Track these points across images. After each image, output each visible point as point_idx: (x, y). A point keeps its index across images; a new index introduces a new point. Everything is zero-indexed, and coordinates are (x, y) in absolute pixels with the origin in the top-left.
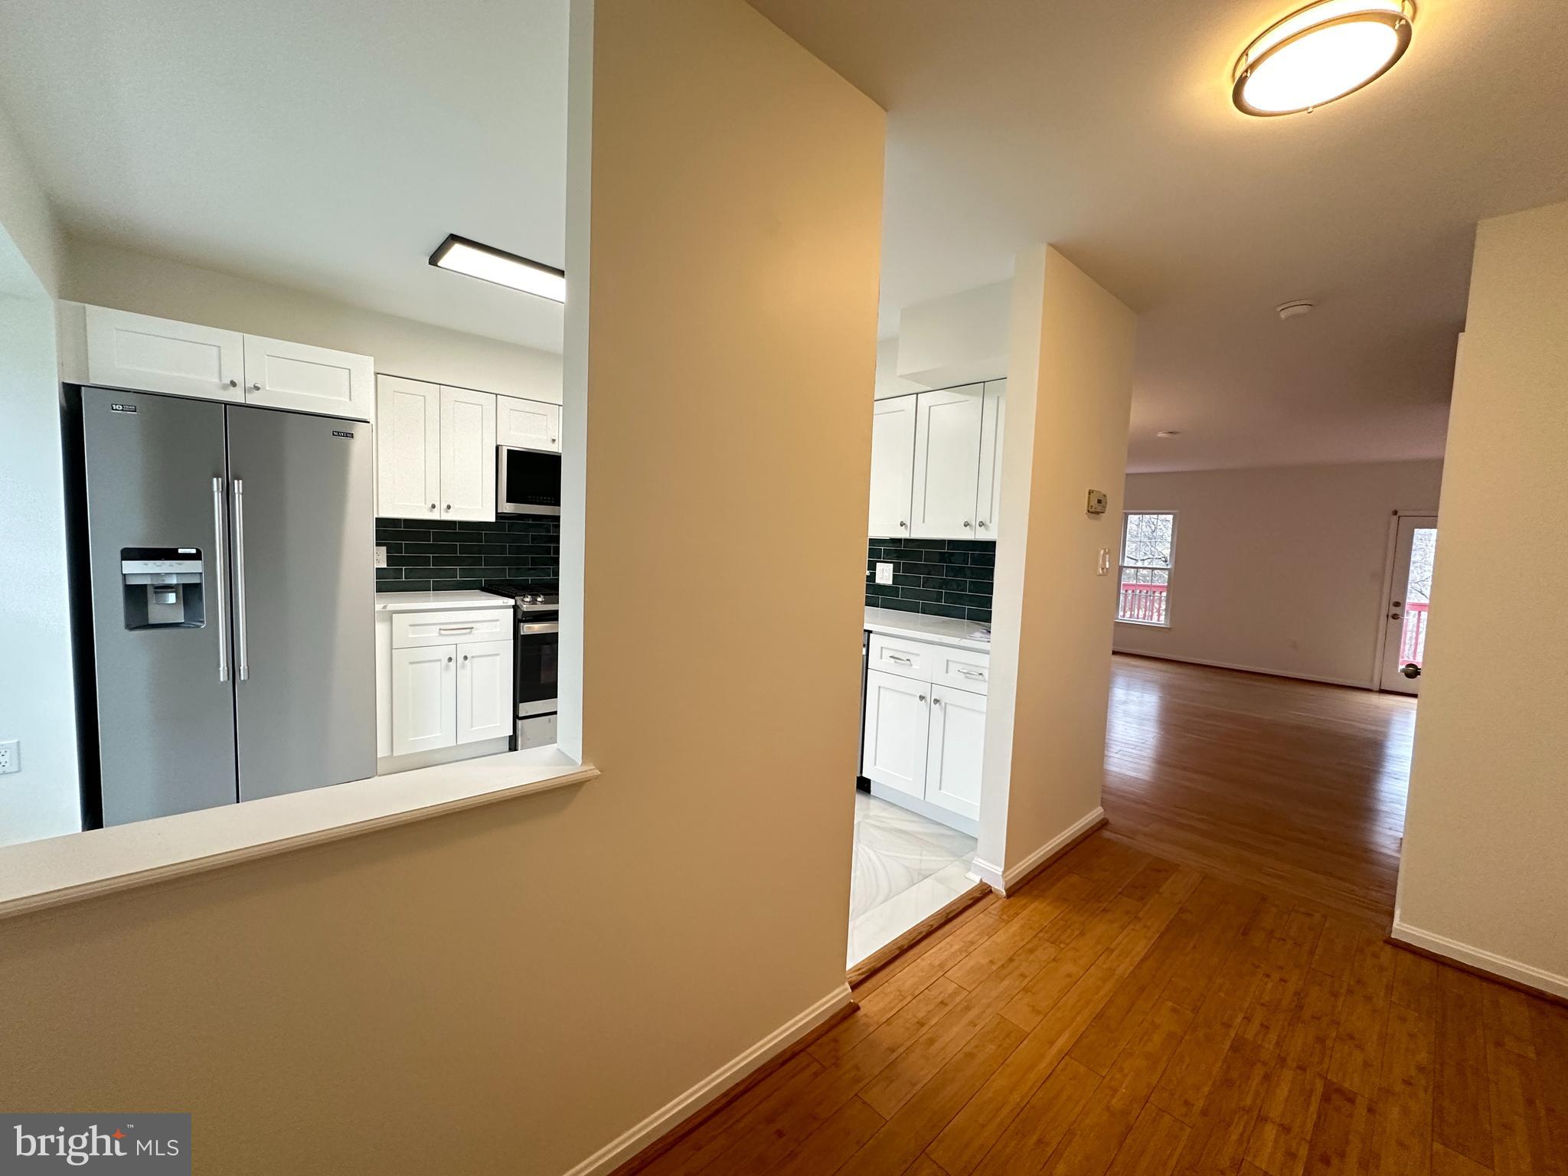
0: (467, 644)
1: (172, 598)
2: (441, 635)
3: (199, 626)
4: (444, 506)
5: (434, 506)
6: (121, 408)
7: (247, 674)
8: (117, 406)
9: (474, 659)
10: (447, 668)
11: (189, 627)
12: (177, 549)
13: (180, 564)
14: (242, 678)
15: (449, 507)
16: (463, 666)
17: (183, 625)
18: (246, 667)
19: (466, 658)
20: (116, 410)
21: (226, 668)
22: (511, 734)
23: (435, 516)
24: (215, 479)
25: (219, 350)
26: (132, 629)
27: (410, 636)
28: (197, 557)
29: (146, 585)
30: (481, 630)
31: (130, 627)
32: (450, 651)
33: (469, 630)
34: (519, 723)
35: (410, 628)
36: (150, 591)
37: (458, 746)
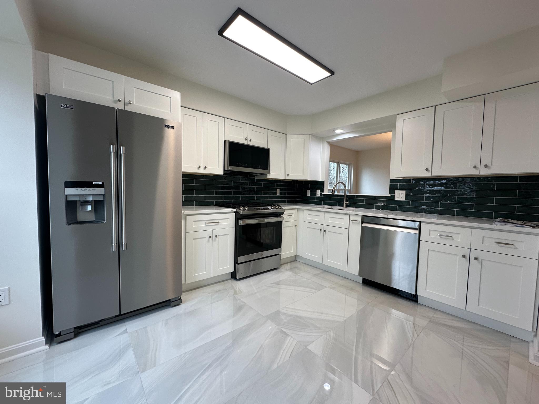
0: (216, 230)
1: (89, 208)
2: (206, 226)
3: (103, 222)
4: (204, 167)
5: (200, 167)
6: (66, 106)
7: (125, 247)
8: (64, 105)
9: (220, 237)
10: (209, 241)
11: (98, 223)
12: (92, 182)
13: (94, 190)
14: (123, 249)
15: (206, 167)
16: (215, 240)
17: (94, 222)
18: (125, 244)
19: (216, 236)
20: (63, 107)
21: (116, 244)
22: (233, 271)
23: (200, 171)
24: (112, 146)
25: (113, 83)
26: (70, 224)
27: (193, 226)
28: (102, 186)
29: (76, 201)
30: (222, 223)
31: (68, 223)
32: (210, 233)
33: (217, 223)
34: (237, 266)
35: (193, 222)
36: (78, 204)
37: (212, 277)
